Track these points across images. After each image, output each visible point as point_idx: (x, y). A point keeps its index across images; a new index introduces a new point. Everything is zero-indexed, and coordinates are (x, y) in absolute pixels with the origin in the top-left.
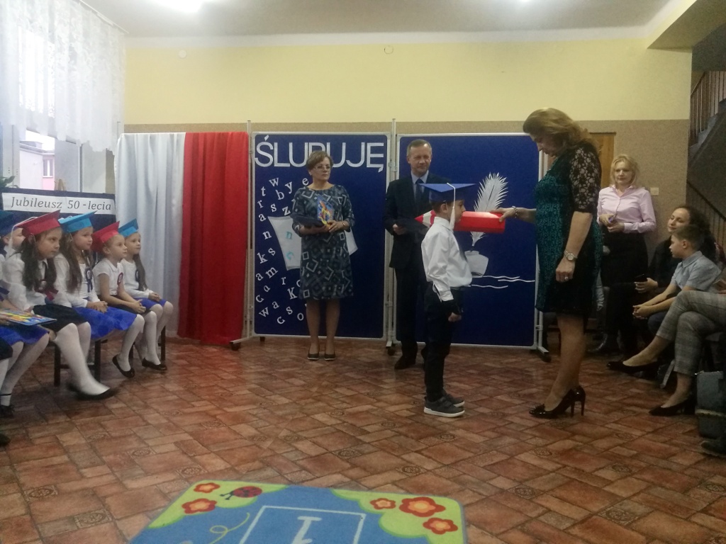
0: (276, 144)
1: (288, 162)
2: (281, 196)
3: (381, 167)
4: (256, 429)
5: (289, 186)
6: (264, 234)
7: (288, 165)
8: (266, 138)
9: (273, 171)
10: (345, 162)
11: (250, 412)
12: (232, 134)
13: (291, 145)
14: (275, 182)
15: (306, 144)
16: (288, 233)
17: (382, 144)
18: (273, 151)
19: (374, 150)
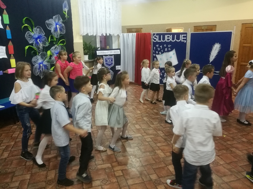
0: (158, 36)
1: (161, 40)
2: (159, 49)
3: (185, 41)
5: (161, 46)
6: (155, 59)
7: (161, 41)
8: (155, 34)
9: (157, 43)
10: (176, 40)
12: (147, 33)
13: (162, 36)
14: (157, 46)
15: (166, 35)
16: (161, 59)
17: (186, 35)
18: (157, 38)
19: (184, 37)
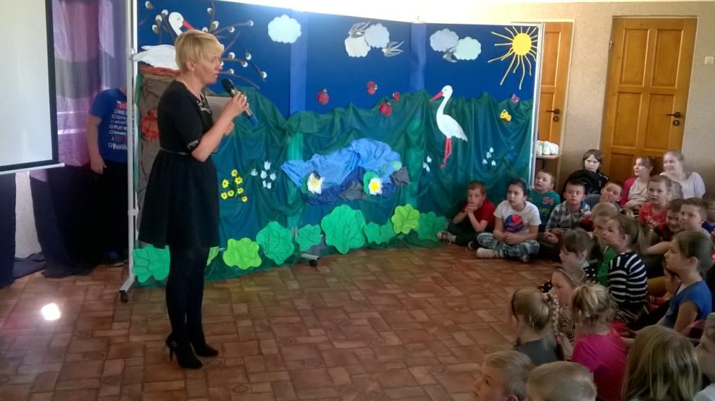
4: (428, 316)
11: (428, 299)
